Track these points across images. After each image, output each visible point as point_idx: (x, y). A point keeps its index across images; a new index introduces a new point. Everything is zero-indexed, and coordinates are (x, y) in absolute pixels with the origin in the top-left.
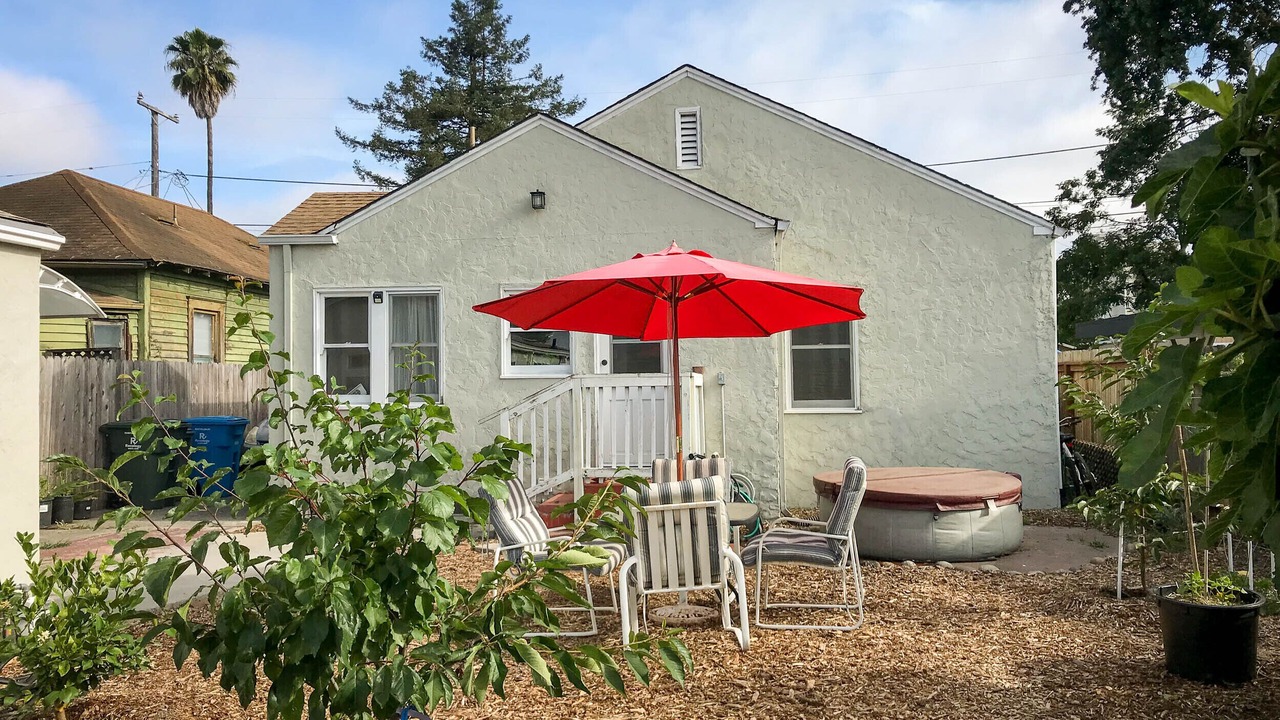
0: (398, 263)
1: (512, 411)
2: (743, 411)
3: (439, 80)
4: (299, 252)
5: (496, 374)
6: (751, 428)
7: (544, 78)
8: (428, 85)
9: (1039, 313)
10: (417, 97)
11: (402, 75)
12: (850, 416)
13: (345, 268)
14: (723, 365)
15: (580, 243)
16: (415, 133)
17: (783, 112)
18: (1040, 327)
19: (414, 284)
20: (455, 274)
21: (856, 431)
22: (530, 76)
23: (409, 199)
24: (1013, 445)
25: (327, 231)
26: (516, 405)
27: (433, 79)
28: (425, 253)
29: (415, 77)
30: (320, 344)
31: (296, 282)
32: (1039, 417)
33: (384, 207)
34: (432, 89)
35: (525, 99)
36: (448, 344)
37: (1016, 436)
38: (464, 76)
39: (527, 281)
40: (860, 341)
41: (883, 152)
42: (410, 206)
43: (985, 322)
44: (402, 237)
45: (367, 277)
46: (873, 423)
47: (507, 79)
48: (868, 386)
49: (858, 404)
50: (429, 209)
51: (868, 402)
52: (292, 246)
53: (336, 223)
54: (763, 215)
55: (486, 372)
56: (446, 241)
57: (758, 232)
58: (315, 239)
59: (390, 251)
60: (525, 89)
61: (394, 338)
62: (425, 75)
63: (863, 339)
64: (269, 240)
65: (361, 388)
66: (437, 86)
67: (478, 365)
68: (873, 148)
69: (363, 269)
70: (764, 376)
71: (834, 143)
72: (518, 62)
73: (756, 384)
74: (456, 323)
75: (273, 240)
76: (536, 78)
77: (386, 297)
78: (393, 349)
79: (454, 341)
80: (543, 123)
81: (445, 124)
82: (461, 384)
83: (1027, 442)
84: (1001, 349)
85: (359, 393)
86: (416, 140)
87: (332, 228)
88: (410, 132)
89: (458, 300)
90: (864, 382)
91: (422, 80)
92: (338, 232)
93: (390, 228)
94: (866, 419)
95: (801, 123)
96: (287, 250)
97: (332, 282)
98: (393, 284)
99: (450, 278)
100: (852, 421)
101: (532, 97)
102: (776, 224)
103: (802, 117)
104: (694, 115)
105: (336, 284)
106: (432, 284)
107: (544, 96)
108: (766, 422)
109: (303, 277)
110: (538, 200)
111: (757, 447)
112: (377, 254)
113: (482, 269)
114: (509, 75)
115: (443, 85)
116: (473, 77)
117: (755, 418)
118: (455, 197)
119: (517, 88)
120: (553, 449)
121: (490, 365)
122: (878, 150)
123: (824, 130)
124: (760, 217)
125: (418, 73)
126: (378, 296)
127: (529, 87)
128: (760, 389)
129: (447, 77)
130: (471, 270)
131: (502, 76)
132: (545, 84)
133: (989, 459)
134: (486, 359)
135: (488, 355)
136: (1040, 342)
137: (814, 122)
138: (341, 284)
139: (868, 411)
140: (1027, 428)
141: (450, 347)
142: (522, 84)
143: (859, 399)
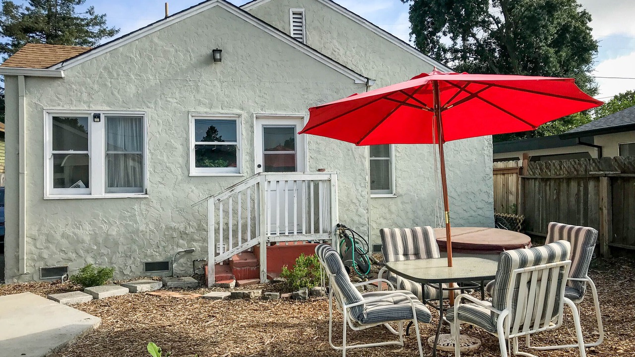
0: (112, 94)
1: (216, 198)
2: (348, 197)
3: (28, 9)
4: (31, 82)
5: (186, 173)
6: (352, 207)
7: (95, 14)
8: (21, 10)
9: (486, 141)
10: (13, 17)
11: (3, 3)
12: (390, 199)
13: (70, 96)
14: (336, 168)
15: (245, 86)
16: (11, 39)
17: (353, 17)
18: (486, 149)
19: (125, 109)
20: (156, 103)
21: (393, 208)
22: (87, 12)
23: (121, 49)
24: (474, 214)
25: (56, 67)
26: (219, 194)
27: (24, 8)
28: (133, 88)
29: (12, 5)
30: (49, 151)
31: (29, 104)
32: (485, 198)
33: (101, 53)
34: (22, 14)
35: (83, 26)
36: (150, 152)
37: (475, 209)
38: (43, 8)
39: (208, 110)
40: (396, 156)
41: (408, 46)
42: (122, 54)
43: (460, 145)
44: (115, 75)
45: (88, 103)
46: (403, 203)
47: (72, 13)
48: (400, 181)
49: (394, 192)
50: (136, 57)
51: (400, 191)
52: (26, 77)
53: (63, 62)
54: (360, 75)
55: (179, 172)
56: (148, 80)
57: (356, 86)
58: (46, 73)
59: (106, 85)
60: (82, 20)
61: (108, 147)
62: (18, 5)
63: (398, 154)
64: (7, 71)
65: (80, 183)
66: (26, 12)
67: (173, 167)
68: (403, 43)
69: (85, 97)
70: (360, 174)
71: (381, 38)
72: (78, 4)
73: (355, 179)
74: (156, 137)
75: (9, 71)
76: (90, 14)
77: (102, 117)
78: (107, 155)
79: (155, 150)
80: (219, 4)
81: (31, 35)
82: (161, 180)
83: (480, 212)
84: (467, 161)
85: (79, 187)
86: (10, 43)
87: (60, 65)
88: (8, 38)
89: (157, 121)
90: (398, 179)
91: (17, 7)
92: (64, 68)
93: (105, 68)
94: (399, 200)
95: (363, 25)
96: (21, 80)
97: (59, 105)
98: (109, 109)
99: (152, 105)
100: (391, 202)
101: (88, 25)
102: (367, 82)
103: (365, 21)
104: (301, 14)
105: (63, 106)
106: (138, 110)
107: (96, 24)
108: (361, 203)
109: (35, 101)
110: (215, 56)
111: (356, 219)
112: (96, 87)
113: (175, 101)
114: (73, 11)
115: (30, 12)
116: (50, 10)
117: (355, 201)
118: (156, 50)
119: (77, 19)
120: (227, 224)
121: (181, 167)
122: (405, 45)
123: (376, 30)
124: (358, 76)
125: (14, 3)
126: (97, 117)
127: (85, 19)
128: (358, 183)
129: (33, 8)
130: (167, 101)
131: (69, 11)
132: (96, 17)
133: (462, 222)
134: (179, 163)
135: (181, 160)
136: (486, 157)
137: (371, 25)
138: (66, 107)
139: (401, 195)
140: (480, 205)
141: (152, 154)
142: (81, 17)
143: (395, 188)
